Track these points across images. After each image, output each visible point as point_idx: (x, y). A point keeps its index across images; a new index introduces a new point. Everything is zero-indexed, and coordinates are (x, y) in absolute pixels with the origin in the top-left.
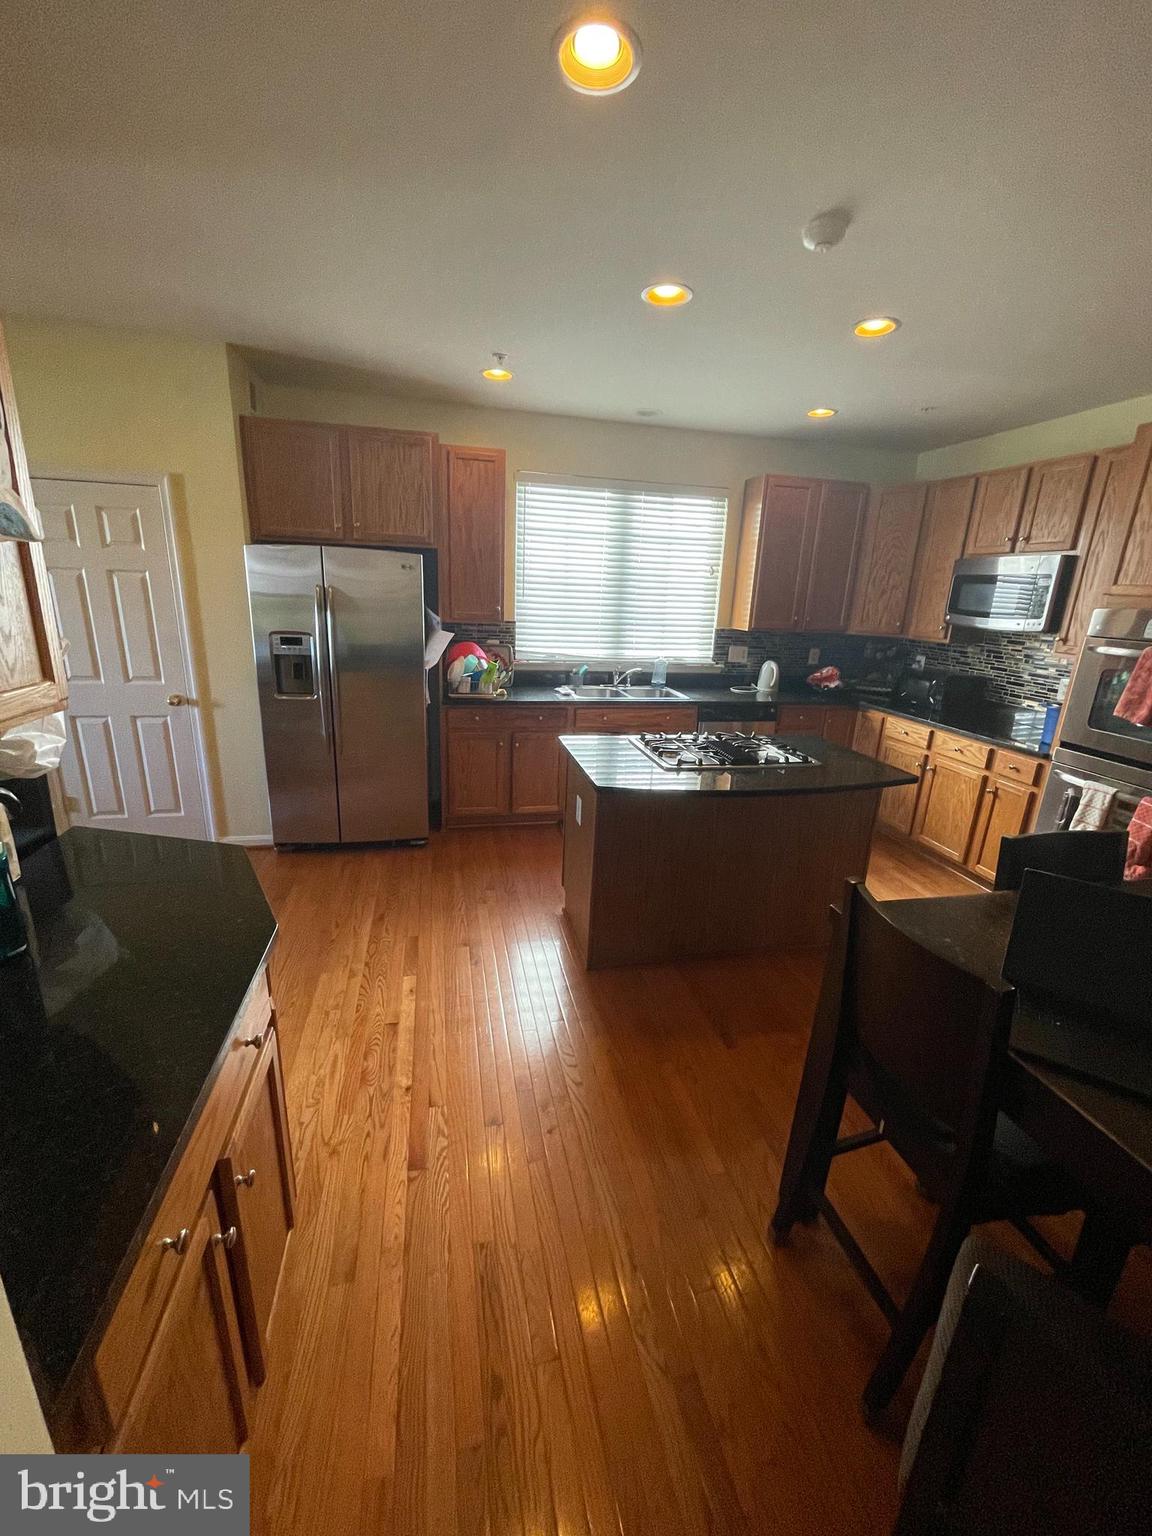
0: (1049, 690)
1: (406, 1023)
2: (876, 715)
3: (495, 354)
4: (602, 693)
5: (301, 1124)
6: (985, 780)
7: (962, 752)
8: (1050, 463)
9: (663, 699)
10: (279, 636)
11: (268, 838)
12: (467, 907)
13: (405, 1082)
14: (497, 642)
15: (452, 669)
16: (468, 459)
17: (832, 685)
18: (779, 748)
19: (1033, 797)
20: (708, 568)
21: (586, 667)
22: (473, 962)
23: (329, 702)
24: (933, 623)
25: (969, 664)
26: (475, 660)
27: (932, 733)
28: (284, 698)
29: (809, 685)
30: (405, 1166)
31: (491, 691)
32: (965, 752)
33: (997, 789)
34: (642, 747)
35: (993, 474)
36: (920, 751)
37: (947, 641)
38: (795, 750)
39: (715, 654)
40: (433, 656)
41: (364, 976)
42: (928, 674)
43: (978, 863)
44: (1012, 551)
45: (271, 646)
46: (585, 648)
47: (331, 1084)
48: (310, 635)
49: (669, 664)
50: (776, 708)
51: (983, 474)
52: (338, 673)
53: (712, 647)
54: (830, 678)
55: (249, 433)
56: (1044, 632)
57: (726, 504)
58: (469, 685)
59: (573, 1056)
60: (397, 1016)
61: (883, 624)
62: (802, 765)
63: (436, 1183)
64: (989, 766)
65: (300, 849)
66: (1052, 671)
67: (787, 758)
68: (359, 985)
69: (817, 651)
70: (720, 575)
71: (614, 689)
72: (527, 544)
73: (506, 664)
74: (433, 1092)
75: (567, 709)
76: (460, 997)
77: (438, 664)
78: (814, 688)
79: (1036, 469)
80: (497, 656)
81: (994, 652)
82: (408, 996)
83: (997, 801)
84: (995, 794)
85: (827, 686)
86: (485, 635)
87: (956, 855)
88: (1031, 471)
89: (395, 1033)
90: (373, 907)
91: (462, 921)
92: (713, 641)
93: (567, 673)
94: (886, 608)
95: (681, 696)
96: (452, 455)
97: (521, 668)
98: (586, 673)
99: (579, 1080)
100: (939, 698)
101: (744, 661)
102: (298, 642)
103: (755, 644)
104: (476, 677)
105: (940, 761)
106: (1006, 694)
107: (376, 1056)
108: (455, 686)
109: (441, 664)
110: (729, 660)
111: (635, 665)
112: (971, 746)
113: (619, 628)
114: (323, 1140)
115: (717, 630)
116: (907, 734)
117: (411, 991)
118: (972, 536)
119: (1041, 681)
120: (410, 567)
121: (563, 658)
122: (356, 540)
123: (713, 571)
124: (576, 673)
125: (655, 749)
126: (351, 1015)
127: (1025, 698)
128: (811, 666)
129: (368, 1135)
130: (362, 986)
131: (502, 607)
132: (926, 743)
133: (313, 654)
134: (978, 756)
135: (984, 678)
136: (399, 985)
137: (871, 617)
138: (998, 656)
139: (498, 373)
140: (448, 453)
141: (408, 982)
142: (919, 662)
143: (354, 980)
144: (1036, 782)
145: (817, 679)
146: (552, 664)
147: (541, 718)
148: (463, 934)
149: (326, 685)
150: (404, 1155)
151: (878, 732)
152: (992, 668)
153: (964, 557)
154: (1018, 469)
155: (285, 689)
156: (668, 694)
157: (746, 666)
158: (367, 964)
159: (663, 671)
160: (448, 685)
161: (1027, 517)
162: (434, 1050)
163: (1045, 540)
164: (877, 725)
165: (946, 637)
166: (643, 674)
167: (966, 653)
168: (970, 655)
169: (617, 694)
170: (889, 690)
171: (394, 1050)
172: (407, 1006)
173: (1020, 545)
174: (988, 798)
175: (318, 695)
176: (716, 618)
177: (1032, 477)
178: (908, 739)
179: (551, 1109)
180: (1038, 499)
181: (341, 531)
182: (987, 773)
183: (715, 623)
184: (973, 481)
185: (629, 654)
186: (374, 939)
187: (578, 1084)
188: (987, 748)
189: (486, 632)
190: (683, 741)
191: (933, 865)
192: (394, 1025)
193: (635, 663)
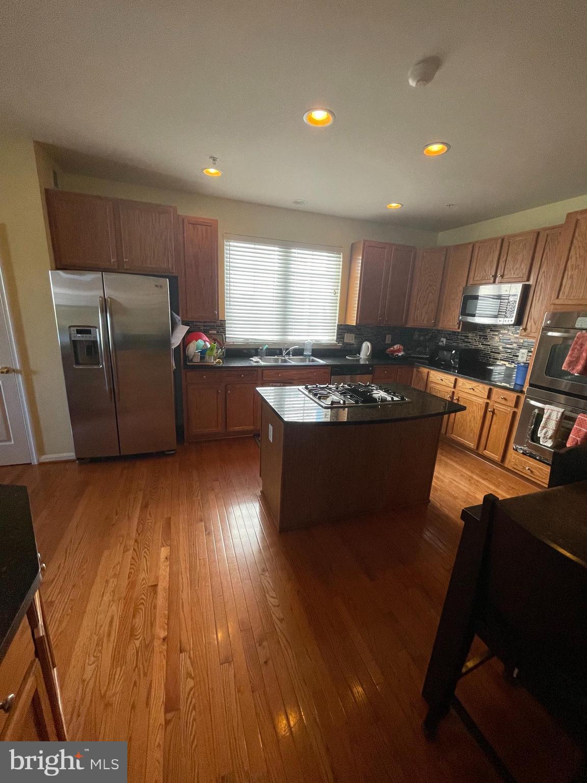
0: (513, 356)
1: (163, 585)
2: (425, 370)
3: (210, 157)
4: (276, 360)
5: (84, 681)
6: (487, 404)
7: (473, 390)
8: (514, 236)
9: (311, 364)
10: (75, 328)
11: (71, 455)
12: (201, 494)
13: (163, 634)
14: (215, 332)
15: (189, 348)
16: (195, 224)
17: (400, 354)
18: (385, 392)
19: (514, 414)
20: (333, 291)
21: (267, 346)
22: (207, 533)
23: (110, 368)
24: (452, 321)
25: (470, 342)
26: (203, 342)
27: (456, 379)
28: (81, 367)
29: (387, 355)
30: (163, 710)
31: (213, 361)
32: (475, 390)
33: (494, 409)
34: (307, 393)
35: (483, 242)
36: (449, 389)
37: (460, 330)
38: (394, 393)
39: (337, 338)
40: (176, 340)
41: (134, 549)
42: (448, 348)
43: (485, 449)
44: (494, 282)
45: (70, 335)
46: (267, 335)
47: (109, 641)
48: (96, 328)
49: (313, 344)
50: (372, 367)
51: (477, 242)
52: (115, 351)
53: (336, 334)
54: (399, 351)
55: (52, 200)
56: (514, 325)
57: (341, 256)
58: (199, 357)
59: (277, 598)
60: (157, 578)
61: (425, 322)
62: (400, 402)
63: (187, 722)
64: (489, 397)
65: (94, 461)
66: (515, 345)
67: (392, 398)
68: (130, 558)
69: (390, 336)
70: (339, 295)
71: (283, 358)
72: (231, 276)
73: (220, 345)
74: (182, 639)
75: (257, 371)
76: (199, 559)
77: (179, 346)
78: (390, 356)
79: (506, 239)
80: (215, 340)
81: (483, 336)
82: (164, 562)
83: (494, 416)
84: (493, 412)
85: (397, 355)
86: (208, 328)
87: (472, 445)
88: (503, 240)
89: (155, 593)
90: (141, 500)
91: (199, 503)
92: (336, 331)
93: (256, 350)
94: (426, 313)
95: (321, 362)
96: (186, 221)
97: (229, 347)
98: (267, 349)
99: (282, 616)
100: (457, 360)
101: (353, 342)
102: (89, 332)
103: (358, 333)
104: (203, 352)
105: (461, 394)
106: (490, 358)
107: (142, 613)
108: (190, 358)
109: (182, 345)
110: (345, 341)
111: (295, 344)
112: (479, 386)
113: (284, 323)
114: (101, 693)
115: (338, 325)
116: (442, 380)
117: (166, 558)
118: (471, 275)
119: (509, 351)
120: (161, 287)
121: (254, 341)
122: (127, 269)
123: (336, 293)
124: (261, 350)
125: (315, 395)
126: (124, 583)
127: (501, 360)
128: (387, 344)
129: (135, 683)
130: (132, 558)
131: (218, 312)
132: (453, 385)
133: (98, 340)
134: (483, 392)
135: (478, 349)
136: (158, 554)
137: (419, 318)
138: (485, 338)
139: (212, 171)
140: (183, 221)
141: (164, 552)
142: (442, 341)
143: (127, 553)
144: (516, 405)
145: (392, 351)
146: (248, 344)
147: (243, 376)
148: (200, 513)
149: (108, 358)
150: (162, 700)
151: (426, 380)
152: (482, 344)
153: (468, 285)
154: (496, 239)
155: (81, 361)
156: (313, 361)
157: (353, 344)
158: (136, 541)
159: (310, 347)
160: (186, 357)
161: (502, 264)
162: (183, 604)
163: (512, 276)
164: (425, 375)
165: (459, 328)
166: (299, 349)
167: (468, 336)
168: (470, 337)
169: (285, 361)
170: (428, 356)
171: (155, 607)
172: (164, 571)
173: (498, 280)
174: (489, 415)
175: (103, 365)
176: (337, 318)
177: (503, 244)
178: (443, 383)
179: (265, 643)
180: (507, 254)
181: (116, 264)
182: (488, 401)
183: (337, 321)
184: (470, 247)
185: (291, 338)
186: (142, 521)
187: (281, 620)
188: (487, 387)
189: (208, 326)
190: (330, 389)
191: (458, 450)
192: (155, 586)
193: (295, 343)
